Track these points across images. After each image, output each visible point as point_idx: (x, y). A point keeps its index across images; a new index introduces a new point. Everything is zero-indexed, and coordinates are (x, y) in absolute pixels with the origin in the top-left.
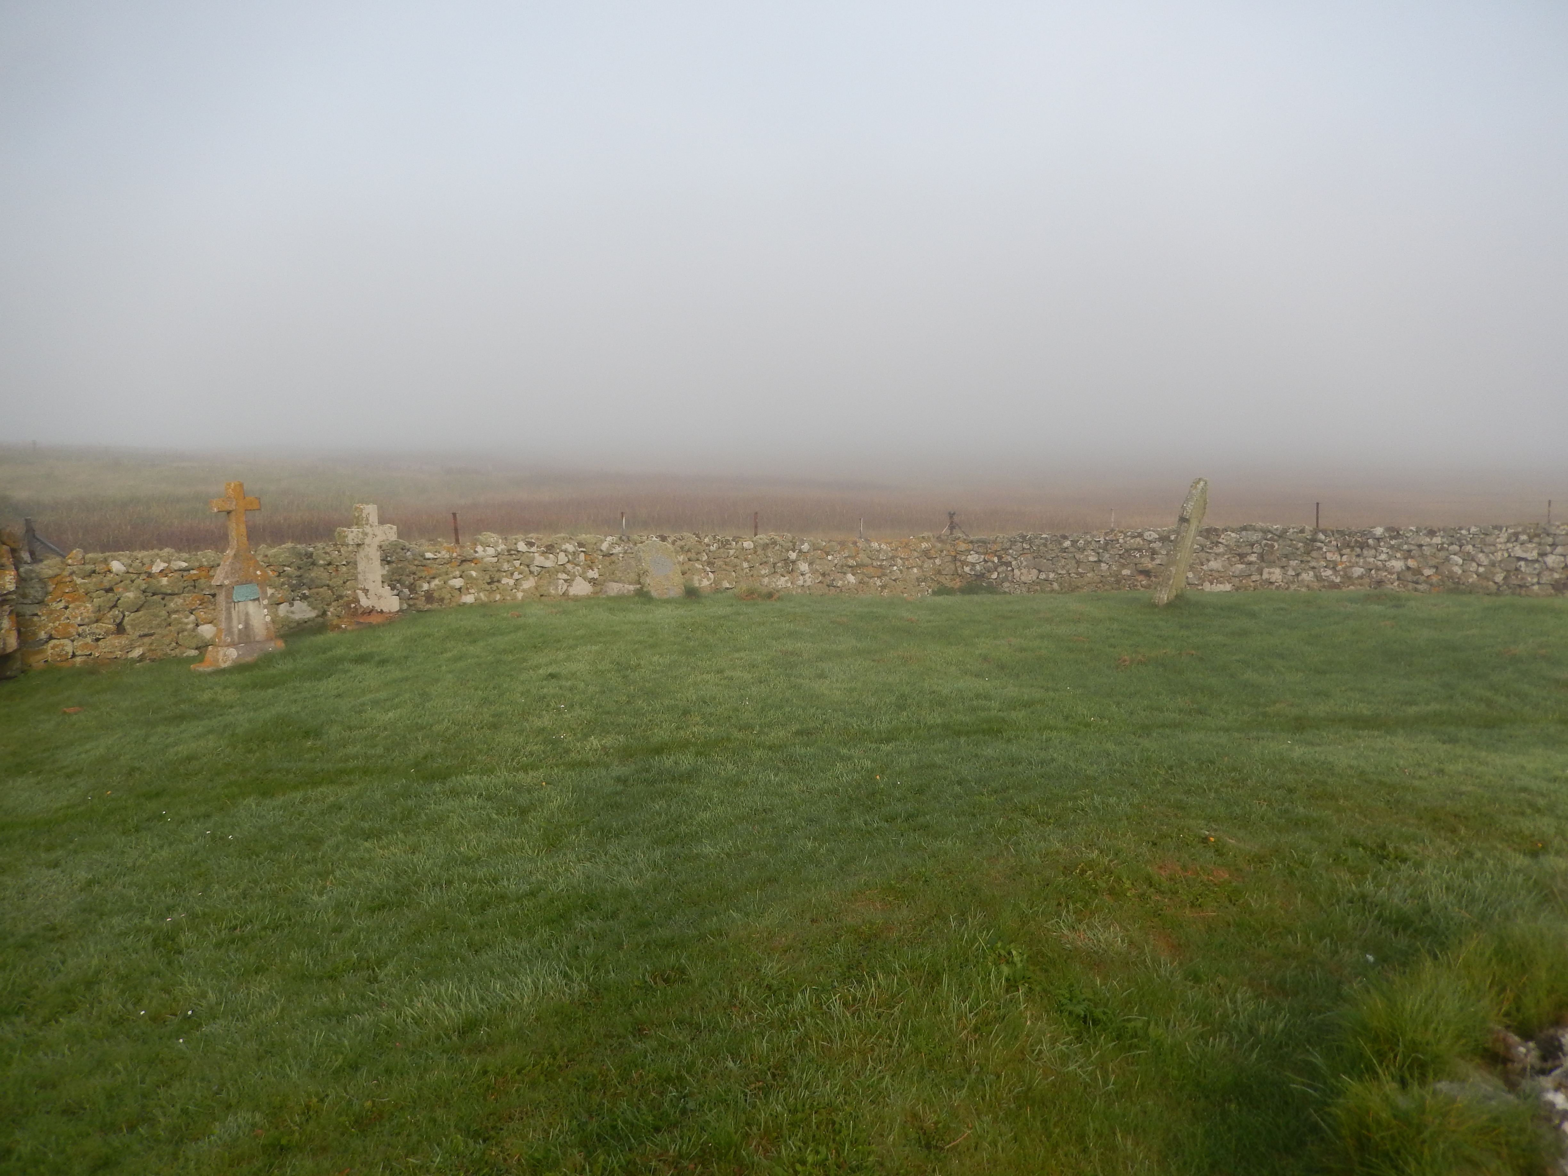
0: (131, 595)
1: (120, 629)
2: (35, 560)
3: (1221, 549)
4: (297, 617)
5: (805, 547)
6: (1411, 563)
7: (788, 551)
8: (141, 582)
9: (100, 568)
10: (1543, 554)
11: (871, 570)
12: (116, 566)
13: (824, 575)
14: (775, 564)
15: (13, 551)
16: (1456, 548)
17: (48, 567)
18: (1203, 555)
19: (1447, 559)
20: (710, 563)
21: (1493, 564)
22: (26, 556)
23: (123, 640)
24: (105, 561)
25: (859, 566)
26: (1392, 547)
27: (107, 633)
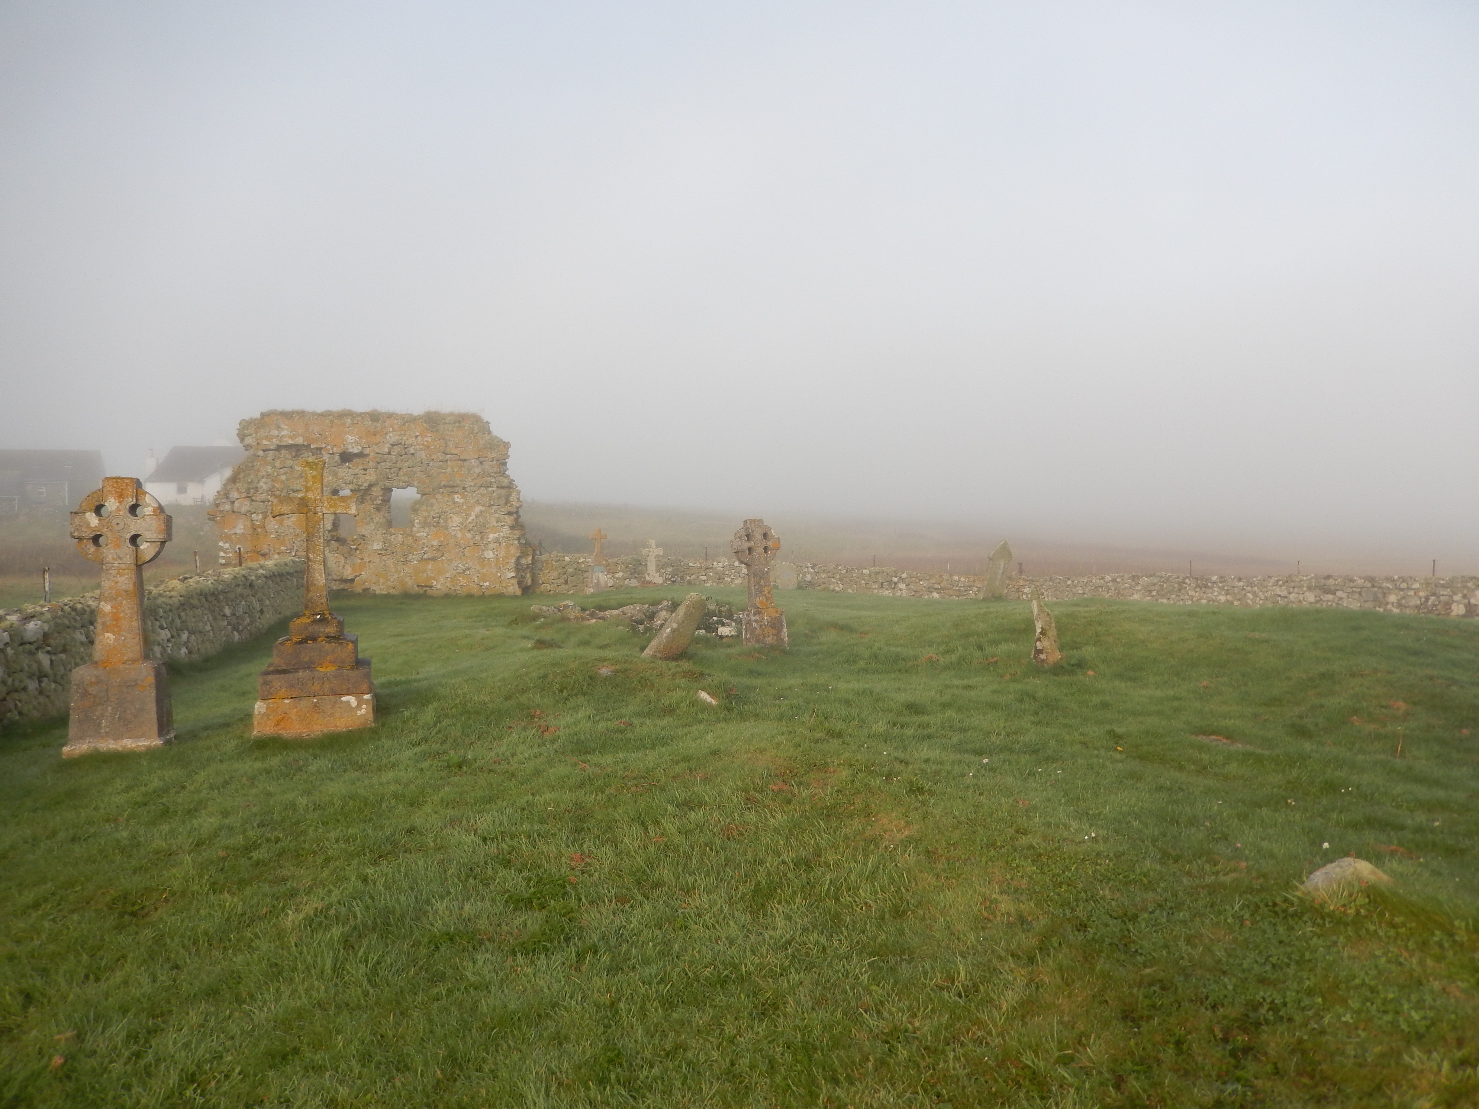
0: (571, 570)
1: (566, 583)
2: (541, 554)
3: (1139, 587)
4: (632, 585)
5: (904, 576)
6: (1229, 597)
7: (891, 577)
8: (575, 565)
9: (562, 559)
10: (1290, 593)
11: (951, 592)
12: (567, 559)
13: (916, 592)
14: (882, 584)
15: (534, 551)
16: (1249, 588)
17: (544, 557)
18: (1131, 591)
19: (1245, 595)
20: (840, 580)
21: (1266, 599)
22: (538, 552)
23: (567, 587)
24: (564, 557)
25: (942, 589)
26: (1220, 588)
27: (562, 583)
